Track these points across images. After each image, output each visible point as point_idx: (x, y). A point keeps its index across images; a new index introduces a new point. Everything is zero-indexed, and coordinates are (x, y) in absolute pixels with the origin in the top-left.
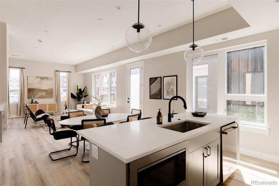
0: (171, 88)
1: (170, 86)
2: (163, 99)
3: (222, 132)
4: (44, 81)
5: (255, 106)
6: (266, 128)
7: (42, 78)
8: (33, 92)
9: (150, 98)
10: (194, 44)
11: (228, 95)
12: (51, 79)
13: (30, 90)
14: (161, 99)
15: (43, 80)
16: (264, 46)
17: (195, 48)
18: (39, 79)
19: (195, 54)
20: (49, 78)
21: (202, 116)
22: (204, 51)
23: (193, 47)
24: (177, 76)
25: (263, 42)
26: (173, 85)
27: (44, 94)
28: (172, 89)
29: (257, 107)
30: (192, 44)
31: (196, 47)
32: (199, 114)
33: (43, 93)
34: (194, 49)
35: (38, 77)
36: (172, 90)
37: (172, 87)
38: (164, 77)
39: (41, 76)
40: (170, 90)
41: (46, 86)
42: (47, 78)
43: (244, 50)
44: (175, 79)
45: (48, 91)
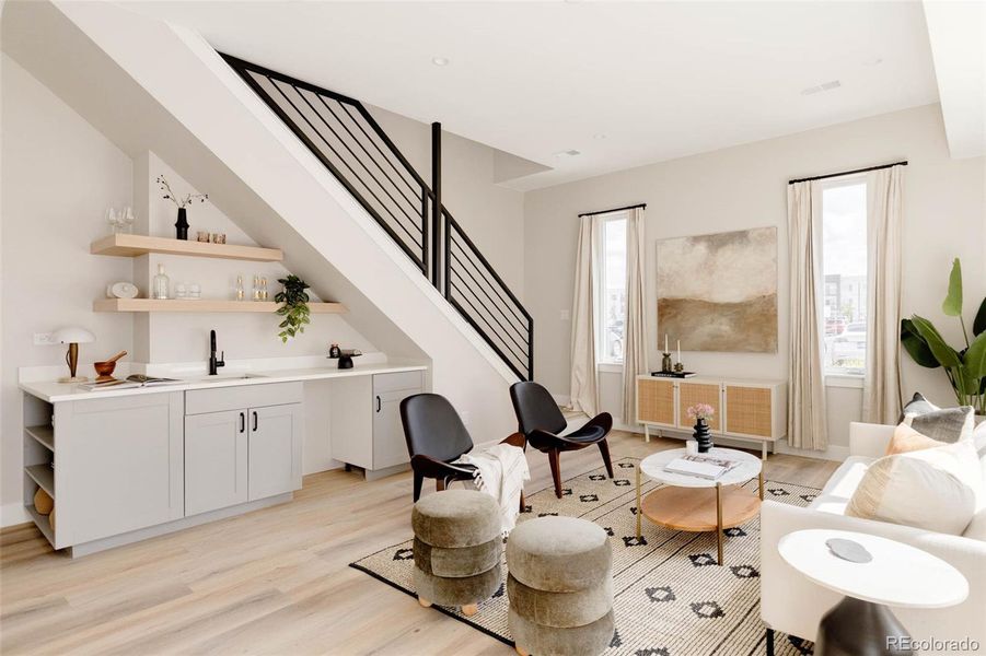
4: (727, 255)
7: (717, 241)
8: (679, 317)
12: (768, 236)
13: (667, 308)
15: (721, 251)
18: (702, 248)
20: (750, 235)
27: (724, 327)
33: (724, 320)
35: (696, 239)
39: (712, 231)
41: (733, 281)
42: (741, 236)
45: (749, 311)
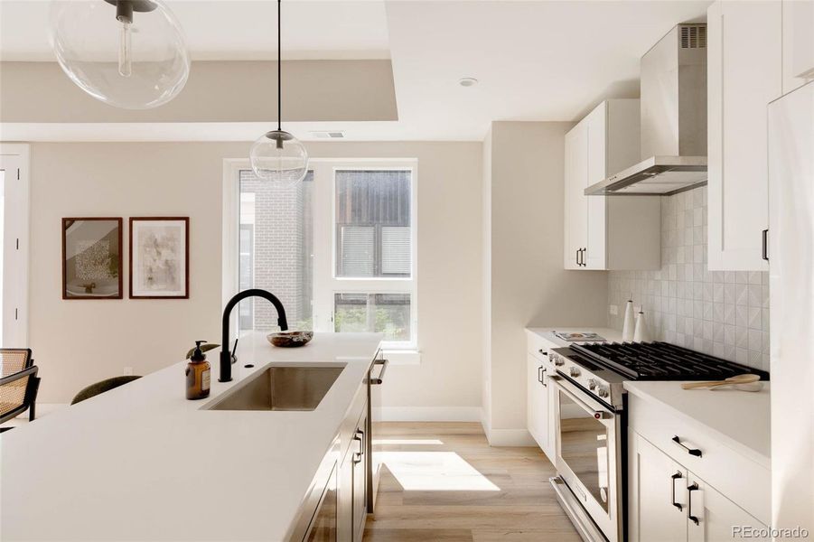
0: (164, 258)
1: (159, 253)
2: (131, 297)
3: (370, 382)
5: (364, 303)
6: (415, 350)
9: (65, 297)
10: (279, 129)
11: (338, 279)
14: (120, 297)
16: (410, 172)
17: (284, 142)
19: (283, 158)
21: (301, 344)
22: (310, 156)
23: (279, 137)
24: (187, 219)
25: (408, 163)
26: (173, 250)
28: (167, 261)
29: (368, 305)
30: (274, 126)
31: (286, 139)
32: (295, 340)
34: (280, 145)
36: (169, 267)
37: (166, 254)
38: (132, 219)
40: (161, 266)
43: (356, 171)
44: (178, 228)
